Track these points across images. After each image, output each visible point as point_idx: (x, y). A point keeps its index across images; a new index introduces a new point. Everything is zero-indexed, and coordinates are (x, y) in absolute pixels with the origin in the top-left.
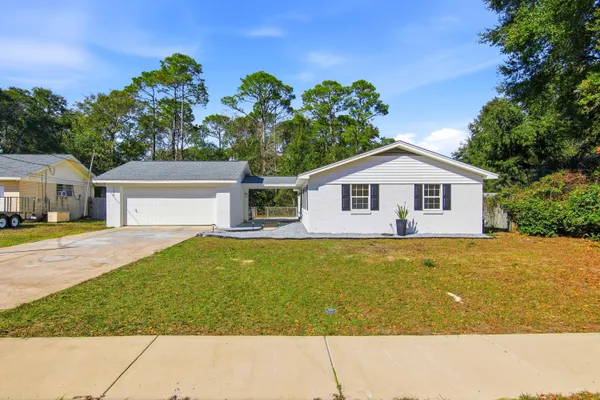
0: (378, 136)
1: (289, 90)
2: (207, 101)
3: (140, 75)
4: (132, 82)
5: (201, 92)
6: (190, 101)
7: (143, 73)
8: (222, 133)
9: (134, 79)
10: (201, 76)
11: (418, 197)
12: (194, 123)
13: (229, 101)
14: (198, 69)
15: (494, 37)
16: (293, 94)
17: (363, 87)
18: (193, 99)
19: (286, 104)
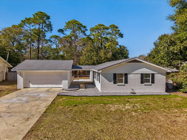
0: (118, 45)
1: (85, 27)
2: (52, 30)
3: (25, 19)
4: (21, 22)
5: (50, 26)
6: (45, 30)
7: (26, 18)
8: (57, 43)
9: (22, 21)
10: (50, 20)
11: (142, 78)
12: (45, 38)
13: (61, 31)
14: (48, 18)
15: (172, 18)
16: (86, 29)
17: (114, 27)
18: (46, 29)
19: (84, 32)
